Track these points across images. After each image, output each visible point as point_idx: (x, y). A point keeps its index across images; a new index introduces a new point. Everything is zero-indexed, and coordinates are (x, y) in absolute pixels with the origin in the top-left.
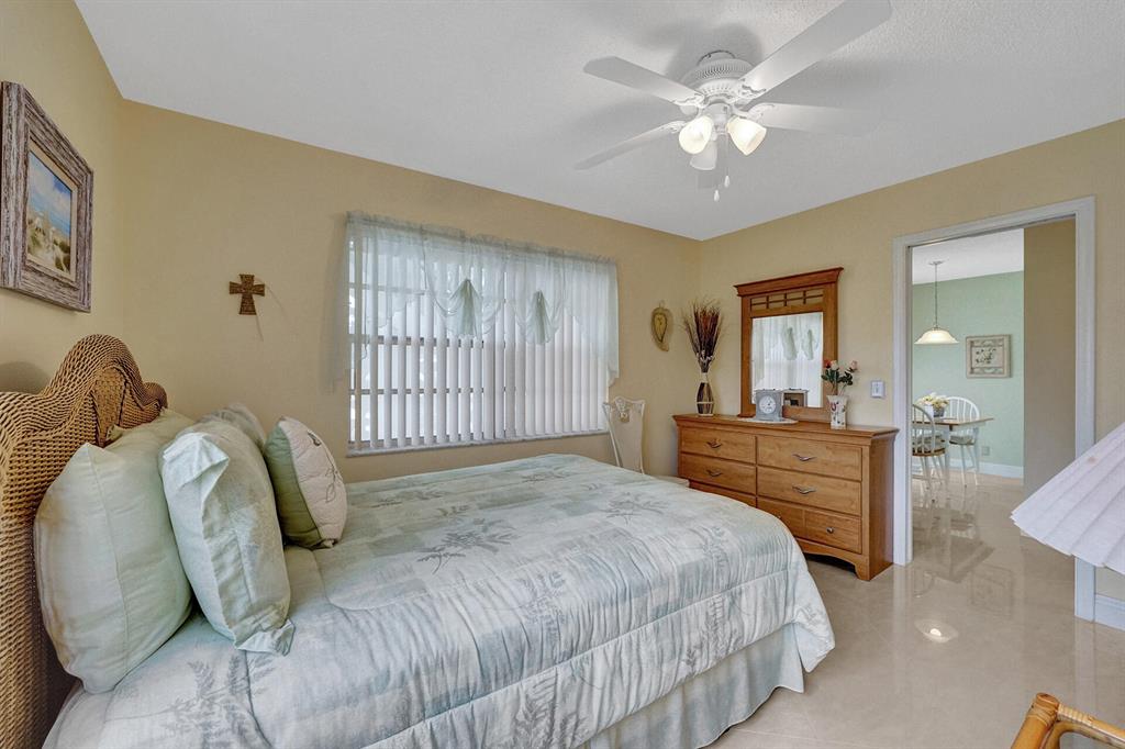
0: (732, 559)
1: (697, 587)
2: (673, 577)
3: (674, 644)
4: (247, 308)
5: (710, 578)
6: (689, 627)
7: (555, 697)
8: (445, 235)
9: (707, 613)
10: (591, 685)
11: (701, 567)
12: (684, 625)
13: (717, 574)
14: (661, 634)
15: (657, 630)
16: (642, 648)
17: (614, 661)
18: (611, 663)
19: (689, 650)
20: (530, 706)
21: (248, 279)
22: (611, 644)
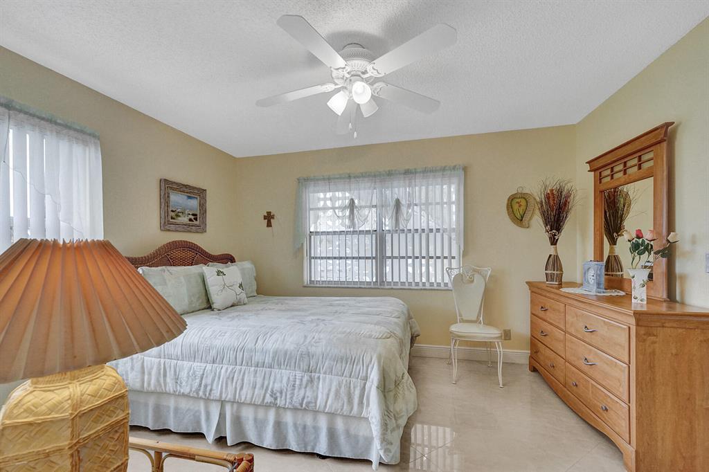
0: (313, 356)
1: (284, 362)
2: (270, 352)
3: (263, 383)
4: (269, 225)
5: (294, 361)
6: (275, 379)
7: (203, 374)
8: (341, 178)
9: (289, 378)
10: (219, 378)
11: (289, 353)
12: (272, 378)
13: (300, 360)
14: (258, 375)
15: (256, 372)
16: (246, 376)
17: (229, 374)
18: (228, 373)
19: (272, 391)
20: (194, 372)
21: (269, 213)
22: (232, 367)
